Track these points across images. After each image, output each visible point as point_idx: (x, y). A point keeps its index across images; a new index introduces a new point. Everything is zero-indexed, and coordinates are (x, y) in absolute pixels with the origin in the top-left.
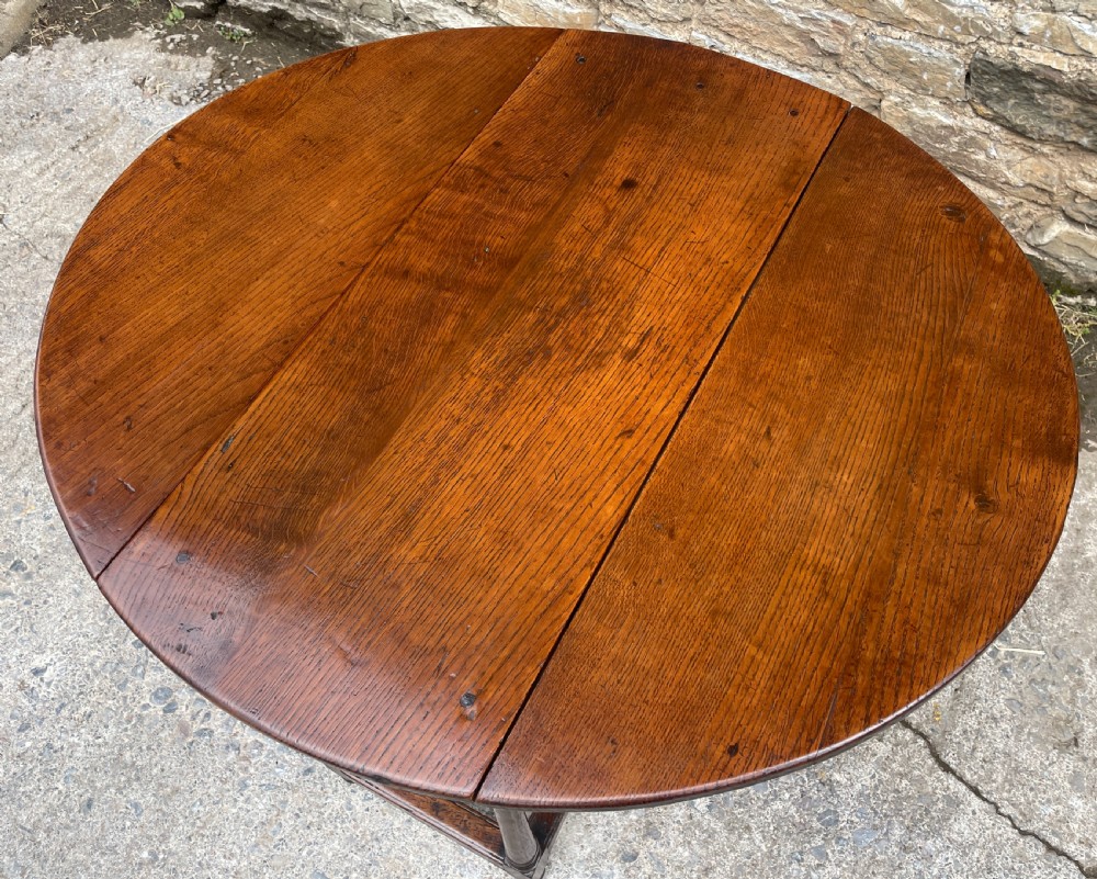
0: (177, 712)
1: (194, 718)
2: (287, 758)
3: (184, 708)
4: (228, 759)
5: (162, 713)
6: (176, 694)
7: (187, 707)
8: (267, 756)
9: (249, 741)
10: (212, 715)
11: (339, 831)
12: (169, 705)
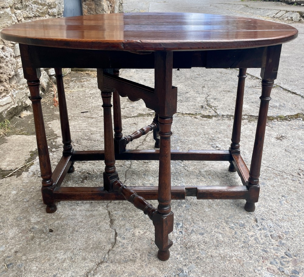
0: (293, 268)
1: (289, 262)
2: (266, 226)
3: (290, 267)
4: (286, 242)
5: (300, 274)
6: (289, 274)
7: (288, 267)
8: (272, 232)
9: (274, 241)
10: (281, 256)
11: (267, 205)
12: (295, 273)
